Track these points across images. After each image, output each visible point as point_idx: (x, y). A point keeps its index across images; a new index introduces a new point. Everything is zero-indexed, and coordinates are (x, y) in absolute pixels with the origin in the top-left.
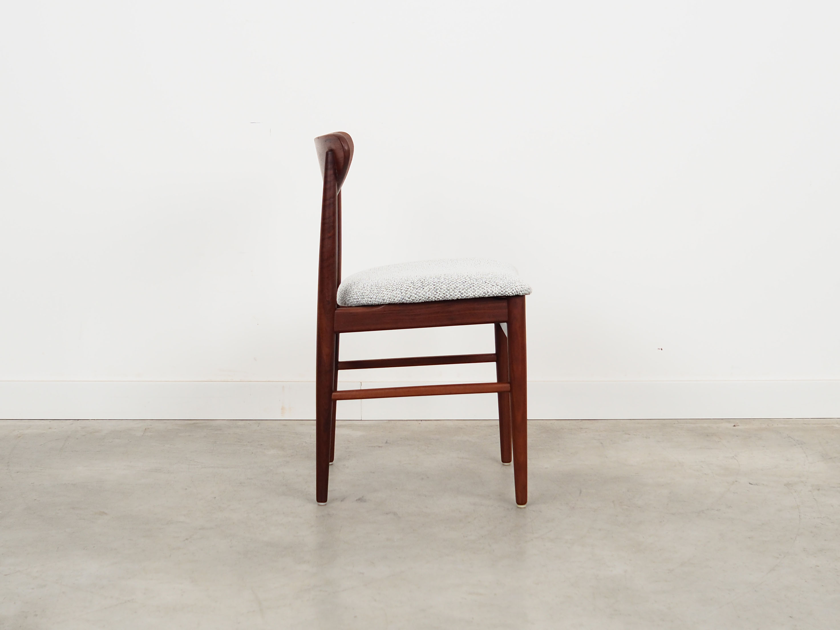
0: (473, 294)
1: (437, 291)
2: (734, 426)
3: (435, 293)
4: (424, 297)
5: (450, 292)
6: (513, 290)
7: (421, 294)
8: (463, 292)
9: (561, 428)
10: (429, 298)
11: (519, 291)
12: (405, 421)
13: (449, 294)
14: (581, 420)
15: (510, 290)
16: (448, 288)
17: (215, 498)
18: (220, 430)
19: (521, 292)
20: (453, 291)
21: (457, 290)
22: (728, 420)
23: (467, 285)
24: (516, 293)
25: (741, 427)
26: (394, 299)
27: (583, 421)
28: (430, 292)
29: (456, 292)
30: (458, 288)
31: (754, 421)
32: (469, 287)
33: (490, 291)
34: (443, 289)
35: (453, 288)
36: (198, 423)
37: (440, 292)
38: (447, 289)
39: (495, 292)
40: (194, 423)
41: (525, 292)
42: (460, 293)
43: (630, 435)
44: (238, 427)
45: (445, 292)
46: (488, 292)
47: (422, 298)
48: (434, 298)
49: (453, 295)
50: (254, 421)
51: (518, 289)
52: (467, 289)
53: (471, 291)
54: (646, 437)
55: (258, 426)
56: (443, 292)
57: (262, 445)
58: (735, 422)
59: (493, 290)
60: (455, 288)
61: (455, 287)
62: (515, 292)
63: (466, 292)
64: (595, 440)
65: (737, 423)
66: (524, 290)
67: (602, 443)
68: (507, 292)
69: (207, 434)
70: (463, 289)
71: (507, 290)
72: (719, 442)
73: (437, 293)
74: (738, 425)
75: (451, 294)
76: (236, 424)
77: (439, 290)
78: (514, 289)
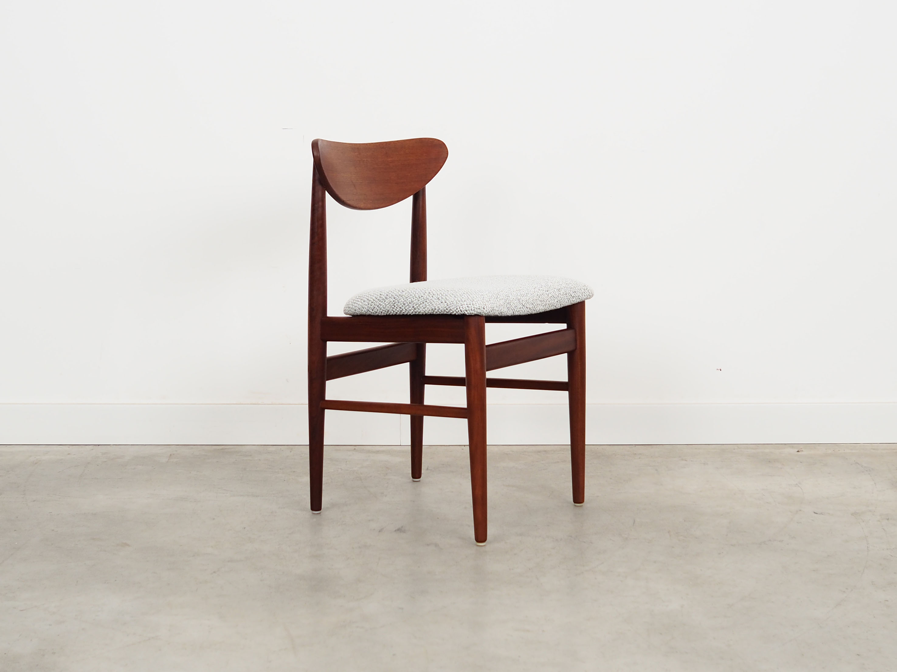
0: (423, 310)
1: (395, 305)
2: (798, 451)
3: (393, 306)
4: (384, 309)
5: (405, 307)
6: (457, 309)
7: (382, 306)
8: (416, 307)
9: (614, 454)
10: (388, 311)
11: (463, 310)
12: (447, 447)
13: (404, 308)
14: (635, 446)
15: (454, 308)
16: (405, 302)
17: (245, 528)
18: (251, 455)
19: (466, 311)
20: (408, 305)
21: (411, 305)
22: (792, 445)
23: (421, 300)
24: (460, 312)
25: (805, 452)
26: (362, 311)
27: (637, 446)
28: (389, 305)
29: (410, 307)
30: (413, 303)
31: (819, 446)
32: (422, 302)
33: (437, 308)
34: (400, 303)
35: (408, 303)
36: (226, 449)
37: (397, 306)
38: (403, 303)
39: (441, 309)
40: (222, 449)
41: (471, 312)
42: (413, 308)
43: (686, 461)
44: (269, 453)
45: (401, 306)
46: (435, 309)
47: (383, 311)
48: (392, 312)
49: (408, 310)
50: (286, 446)
51: (462, 308)
52: (420, 305)
53: (422, 306)
54: (704, 464)
55: (291, 452)
56: (400, 306)
57: (294, 471)
58: (799, 448)
59: (440, 307)
60: (410, 303)
61: (411, 301)
62: (458, 311)
63: (418, 307)
64: (650, 466)
65: (801, 449)
66: (470, 310)
67: (657, 470)
68: (451, 310)
69: (236, 460)
70: (416, 304)
71: (451, 308)
72: (781, 468)
73: (395, 306)
74: (802, 451)
75: (407, 308)
76: (267, 449)
77: (396, 304)
78: (458, 307)
